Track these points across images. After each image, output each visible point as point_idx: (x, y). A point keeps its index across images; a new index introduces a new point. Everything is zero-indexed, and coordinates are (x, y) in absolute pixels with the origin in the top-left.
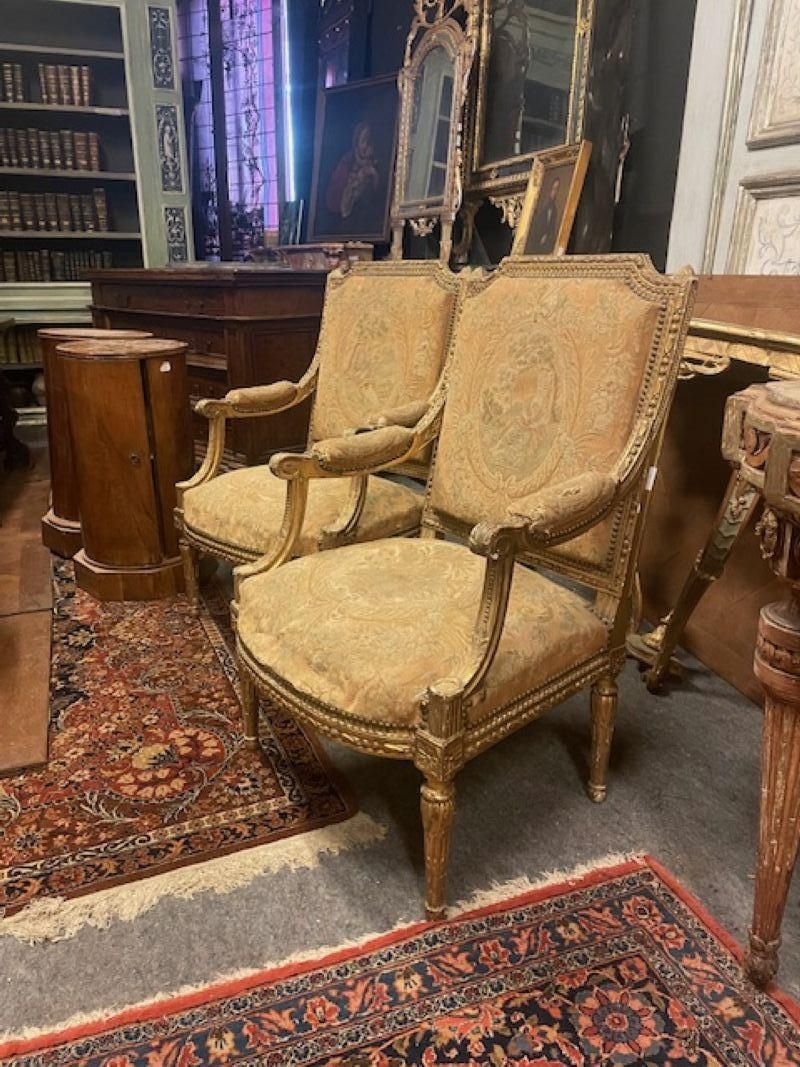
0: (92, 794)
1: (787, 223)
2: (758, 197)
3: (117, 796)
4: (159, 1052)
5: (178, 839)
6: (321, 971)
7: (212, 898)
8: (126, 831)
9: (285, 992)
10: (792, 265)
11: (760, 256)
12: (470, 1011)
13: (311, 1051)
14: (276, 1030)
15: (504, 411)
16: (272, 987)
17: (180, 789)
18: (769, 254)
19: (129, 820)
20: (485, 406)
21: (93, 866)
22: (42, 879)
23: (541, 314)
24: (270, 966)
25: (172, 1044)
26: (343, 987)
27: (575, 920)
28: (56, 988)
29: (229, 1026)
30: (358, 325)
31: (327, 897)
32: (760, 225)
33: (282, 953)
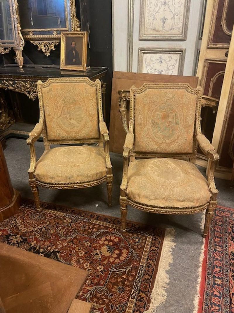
0: (112, 269)
1: (153, 60)
2: (144, 53)
3: (118, 264)
4: (214, 292)
5: (147, 260)
6: (208, 258)
7: (172, 264)
8: (136, 269)
9: (210, 266)
10: (156, 71)
11: (147, 68)
12: (230, 245)
13: (227, 269)
14: (219, 272)
15: (160, 124)
16: (208, 267)
17: (127, 252)
18: (149, 67)
19: (131, 266)
20: (153, 123)
21: (144, 280)
22: (141, 292)
23: (168, 99)
24: (201, 265)
25: (213, 289)
26: (214, 257)
27: (217, 221)
28: (183, 303)
29: (214, 278)
30: (62, 100)
31: (186, 247)
32: (145, 60)
33: (198, 261)
